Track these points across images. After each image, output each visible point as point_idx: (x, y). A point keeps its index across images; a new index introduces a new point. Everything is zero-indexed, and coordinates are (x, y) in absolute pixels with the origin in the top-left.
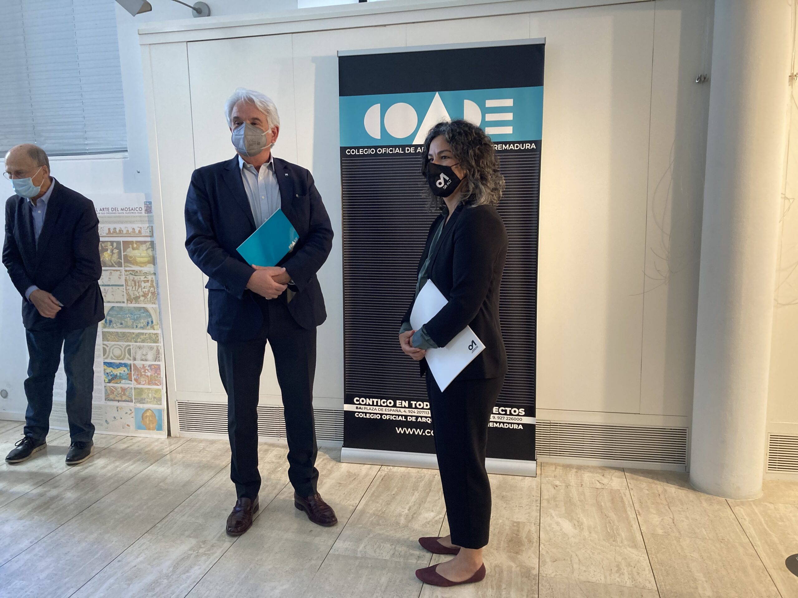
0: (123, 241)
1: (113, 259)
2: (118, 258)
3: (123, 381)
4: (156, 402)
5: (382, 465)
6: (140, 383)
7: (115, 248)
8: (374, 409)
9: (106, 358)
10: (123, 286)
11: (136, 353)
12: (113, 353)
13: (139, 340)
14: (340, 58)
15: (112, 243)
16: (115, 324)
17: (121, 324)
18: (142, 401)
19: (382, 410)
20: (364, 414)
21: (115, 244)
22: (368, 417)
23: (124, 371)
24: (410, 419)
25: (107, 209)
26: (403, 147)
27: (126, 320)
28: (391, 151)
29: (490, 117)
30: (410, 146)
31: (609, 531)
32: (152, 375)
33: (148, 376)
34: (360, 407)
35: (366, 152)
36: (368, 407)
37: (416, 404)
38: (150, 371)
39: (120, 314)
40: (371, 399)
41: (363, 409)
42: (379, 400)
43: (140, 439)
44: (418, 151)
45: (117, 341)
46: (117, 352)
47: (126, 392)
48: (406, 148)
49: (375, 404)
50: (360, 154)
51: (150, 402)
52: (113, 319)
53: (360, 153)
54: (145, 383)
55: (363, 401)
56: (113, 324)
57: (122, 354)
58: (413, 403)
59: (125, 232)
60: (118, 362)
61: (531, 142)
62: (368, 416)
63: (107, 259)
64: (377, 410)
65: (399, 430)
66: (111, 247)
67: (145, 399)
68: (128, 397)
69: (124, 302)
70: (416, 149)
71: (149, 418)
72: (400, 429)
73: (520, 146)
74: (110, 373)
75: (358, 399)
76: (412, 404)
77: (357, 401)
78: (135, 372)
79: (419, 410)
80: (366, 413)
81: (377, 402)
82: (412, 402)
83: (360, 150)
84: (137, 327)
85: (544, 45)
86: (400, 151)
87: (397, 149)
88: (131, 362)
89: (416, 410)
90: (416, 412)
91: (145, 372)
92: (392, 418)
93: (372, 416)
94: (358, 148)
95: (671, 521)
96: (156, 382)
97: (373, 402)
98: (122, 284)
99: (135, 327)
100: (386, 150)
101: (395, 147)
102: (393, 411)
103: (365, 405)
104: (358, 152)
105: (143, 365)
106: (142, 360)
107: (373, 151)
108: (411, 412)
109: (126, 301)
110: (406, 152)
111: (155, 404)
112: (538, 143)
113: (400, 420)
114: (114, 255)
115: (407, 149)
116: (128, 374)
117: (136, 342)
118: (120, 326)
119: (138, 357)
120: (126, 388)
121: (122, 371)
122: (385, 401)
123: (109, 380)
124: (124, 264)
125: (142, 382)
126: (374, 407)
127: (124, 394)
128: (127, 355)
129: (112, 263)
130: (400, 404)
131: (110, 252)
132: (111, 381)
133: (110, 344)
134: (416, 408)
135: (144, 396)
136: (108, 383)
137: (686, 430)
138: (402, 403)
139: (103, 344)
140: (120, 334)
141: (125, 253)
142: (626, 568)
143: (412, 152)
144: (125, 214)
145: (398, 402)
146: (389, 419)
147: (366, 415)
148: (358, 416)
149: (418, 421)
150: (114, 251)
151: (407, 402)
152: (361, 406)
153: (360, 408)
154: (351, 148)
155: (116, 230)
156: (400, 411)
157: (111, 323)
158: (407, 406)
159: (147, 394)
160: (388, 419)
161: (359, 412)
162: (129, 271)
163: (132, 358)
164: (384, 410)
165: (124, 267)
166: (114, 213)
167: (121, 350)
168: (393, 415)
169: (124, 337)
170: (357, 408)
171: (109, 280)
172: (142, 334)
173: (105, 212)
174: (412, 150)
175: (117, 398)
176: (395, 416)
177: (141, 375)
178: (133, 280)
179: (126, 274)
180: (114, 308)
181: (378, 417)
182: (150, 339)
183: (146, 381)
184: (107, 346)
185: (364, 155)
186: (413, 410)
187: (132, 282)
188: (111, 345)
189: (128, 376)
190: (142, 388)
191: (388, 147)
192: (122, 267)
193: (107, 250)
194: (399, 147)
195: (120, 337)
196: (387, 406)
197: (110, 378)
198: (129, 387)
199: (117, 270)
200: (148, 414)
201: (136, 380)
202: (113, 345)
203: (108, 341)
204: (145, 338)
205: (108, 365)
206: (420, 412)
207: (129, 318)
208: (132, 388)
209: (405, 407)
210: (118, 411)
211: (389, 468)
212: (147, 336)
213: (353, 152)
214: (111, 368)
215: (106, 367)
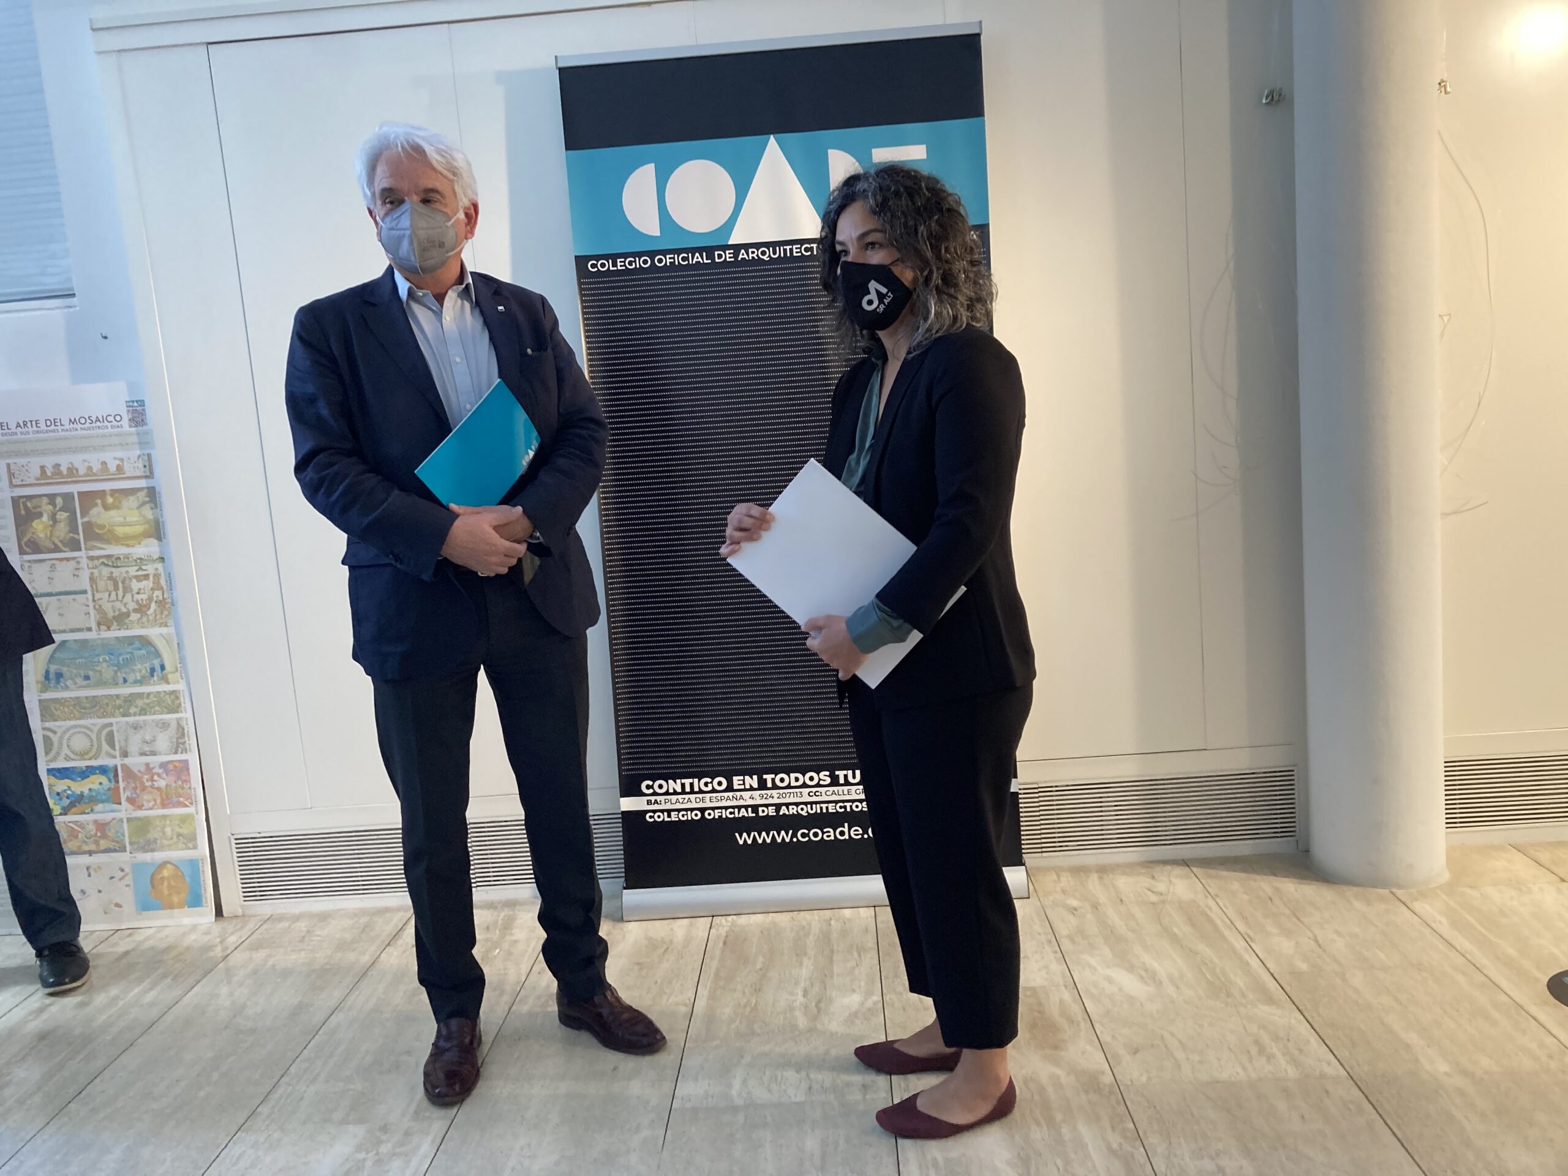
0: (78, 493)
1: (57, 533)
2: (70, 532)
3: (99, 807)
4: (184, 843)
5: (713, 916)
6: (140, 807)
7: (59, 510)
8: (686, 801)
9: (54, 759)
10: (85, 592)
11: (126, 740)
12: (68, 746)
13: (132, 710)
14: (562, 70)
15: (52, 498)
16: (72, 679)
17: (87, 678)
18: (149, 846)
19: (703, 800)
20: (666, 814)
21: (59, 501)
22: (673, 819)
23: (101, 784)
24: (763, 811)
25: (34, 423)
26: (709, 251)
27: (98, 668)
28: (684, 259)
30: (725, 248)
31: (1211, 979)
32: (170, 786)
33: (159, 789)
34: (656, 800)
35: (631, 265)
36: (674, 798)
37: (773, 780)
38: (164, 776)
39: (82, 657)
40: (678, 781)
41: (663, 802)
42: (696, 780)
43: (151, 931)
44: (741, 256)
45: (79, 719)
46: (80, 743)
47: (107, 831)
48: (716, 253)
49: (688, 789)
50: (617, 270)
51: (170, 846)
52: (65, 670)
53: (619, 268)
54: (154, 806)
55: (661, 787)
56: (66, 680)
57: (92, 746)
58: (768, 777)
59: (82, 472)
60: (82, 764)
62: (674, 817)
63: (42, 535)
64: (693, 801)
65: (743, 839)
66: (51, 507)
67: (155, 841)
68: (113, 841)
69: (90, 629)
70: (736, 255)
71: (169, 884)
72: (745, 835)
74: (65, 791)
75: (650, 783)
76: (766, 780)
77: (648, 787)
78: (129, 783)
79: (781, 791)
80: (669, 812)
81: (692, 785)
82: (765, 776)
83: (618, 260)
84: (125, 681)
85: (978, 35)
86: (703, 259)
87: (697, 254)
88: (118, 762)
89: (774, 792)
90: (775, 797)
91: (152, 780)
92: (726, 814)
93: (683, 816)
94: (614, 257)
95: (1312, 943)
96: (181, 799)
97: (683, 785)
98: (82, 588)
99: (121, 681)
100: (674, 258)
101: (693, 251)
102: (728, 800)
103: (667, 793)
104: (615, 265)
105: (147, 765)
106: (143, 754)
107: (645, 262)
108: (765, 796)
109: (94, 626)
110: (717, 260)
111: (182, 849)
112: (983, 230)
113: (743, 816)
114: (58, 524)
115: (718, 254)
116: (109, 789)
117: (124, 715)
118: (86, 683)
119: (134, 747)
120: (107, 821)
121: (96, 783)
122: (709, 780)
123: (63, 808)
124: (85, 544)
125: (145, 803)
126: (687, 797)
127: (104, 836)
128: (105, 747)
129: (54, 543)
130: (741, 782)
131: (49, 520)
132: (69, 810)
133: (59, 727)
134: (775, 787)
135: (153, 834)
136: (61, 814)
137: (1293, 771)
138: (744, 780)
139: (44, 729)
140: (85, 701)
141: (86, 519)
142: (1273, 1044)
143: (728, 260)
144: (80, 432)
145: (737, 781)
146: (720, 817)
147: (669, 816)
148: (652, 820)
149: (781, 813)
150: (58, 516)
151: (755, 777)
152: (659, 798)
153: (656, 802)
154: (598, 258)
155: (59, 469)
156: (741, 797)
157: (62, 680)
158: (755, 785)
159: (159, 829)
160: (717, 817)
161: (654, 811)
162: (98, 558)
163: (117, 753)
164: (708, 800)
165: (86, 549)
166: (54, 431)
167: (88, 736)
168: (726, 808)
169: (93, 706)
170: (649, 802)
171: (50, 583)
172: (140, 695)
173: (30, 429)
174: (728, 256)
175: (86, 848)
176: (732, 810)
177: (144, 789)
178: (111, 578)
179: (91, 566)
180: (67, 644)
181: (696, 815)
182: (159, 704)
183: (155, 800)
184: (55, 733)
185: (627, 271)
186: (769, 792)
187: (108, 582)
188: (63, 729)
189: (110, 793)
190: (145, 817)
191: (678, 251)
192: (80, 550)
193: (40, 515)
194: (700, 250)
195: (85, 708)
196: (714, 791)
197: (66, 802)
198: (114, 819)
199: (68, 559)
200: (166, 873)
201: (131, 801)
202: (68, 730)
203: (56, 720)
204: (148, 704)
205: (57, 774)
206: (784, 795)
207: (105, 665)
208: (121, 820)
209: (752, 789)
210: (89, 875)
211: (730, 918)
212: (152, 698)
213: (603, 265)
214: (68, 782)
215: (53, 780)
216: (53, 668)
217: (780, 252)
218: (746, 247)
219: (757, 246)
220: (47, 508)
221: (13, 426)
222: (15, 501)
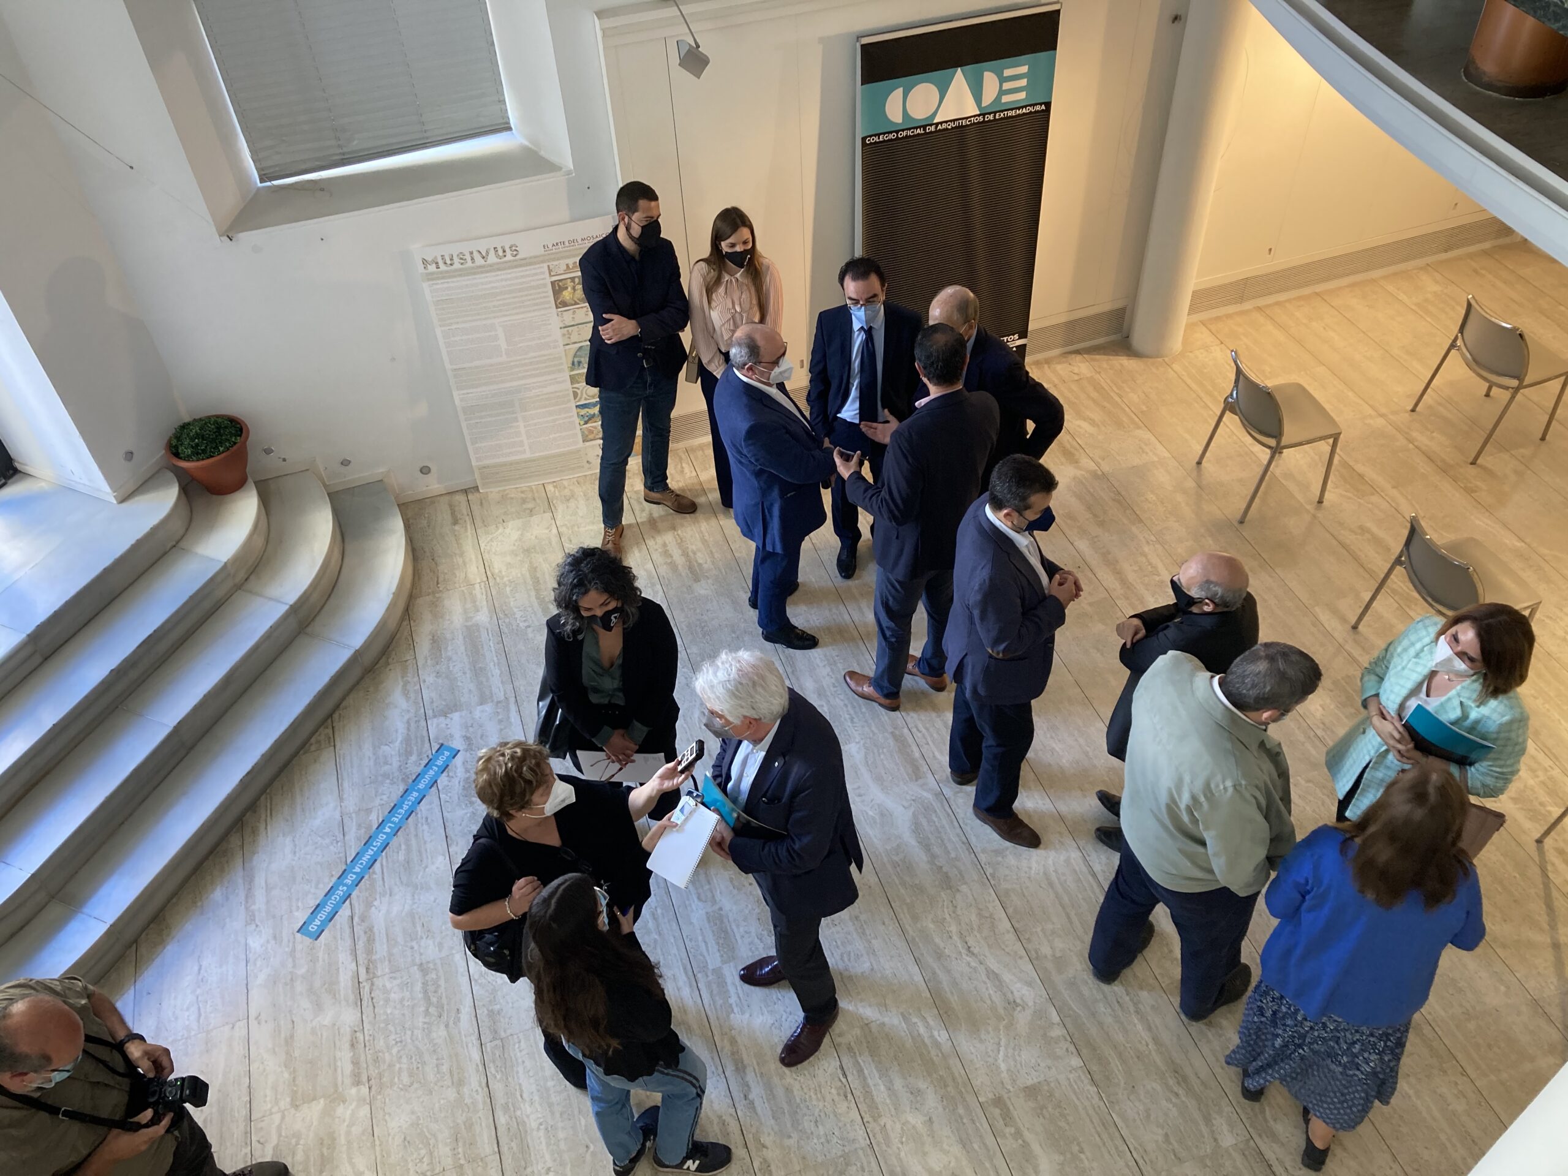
9: (579, 401)
14: (863, 46)
25: (562, 243)
28: (912, 132)
29: (1007, 86)
35: (887, 138)
44: (938, 128)
50: (881, 141)
53: (881, 139)
61: (1041, 104)
63: (567, 298)
66: (572, 284)
70: (936, 127)
73: (1031, 109)
74: (584, 413)
85: (1060, 10)
86: (922, 133)
87: (918, 129)
100: (907, 132)
104: (879, 139)
107: (894, 136)
110: (927, 131)
112: (1048, 105)
115: (928, 128)
123: (585, 422)
132: (588, 422)
136: (584, 424)
137: (1129, 307)
139: (572, 387)
143: (932, 130)
166: (573, 246)
171: (572, 320)
173: (560, 246)
174: (933, 128)
184: (577, 388)
185: (884, 141)
191: (909, 129)
193: (567, 288)
194: (920, 127)
197: (586, 419)
205: (580, 407)
213: (873, 140)
214: (587, 410)
215: (579, 410)
216: (576, 360)
217: (957, 123)
218: (941, 123)
219: (946, 122)
220: (570, 284)
221: (550, 246)
222: (553, 283)
